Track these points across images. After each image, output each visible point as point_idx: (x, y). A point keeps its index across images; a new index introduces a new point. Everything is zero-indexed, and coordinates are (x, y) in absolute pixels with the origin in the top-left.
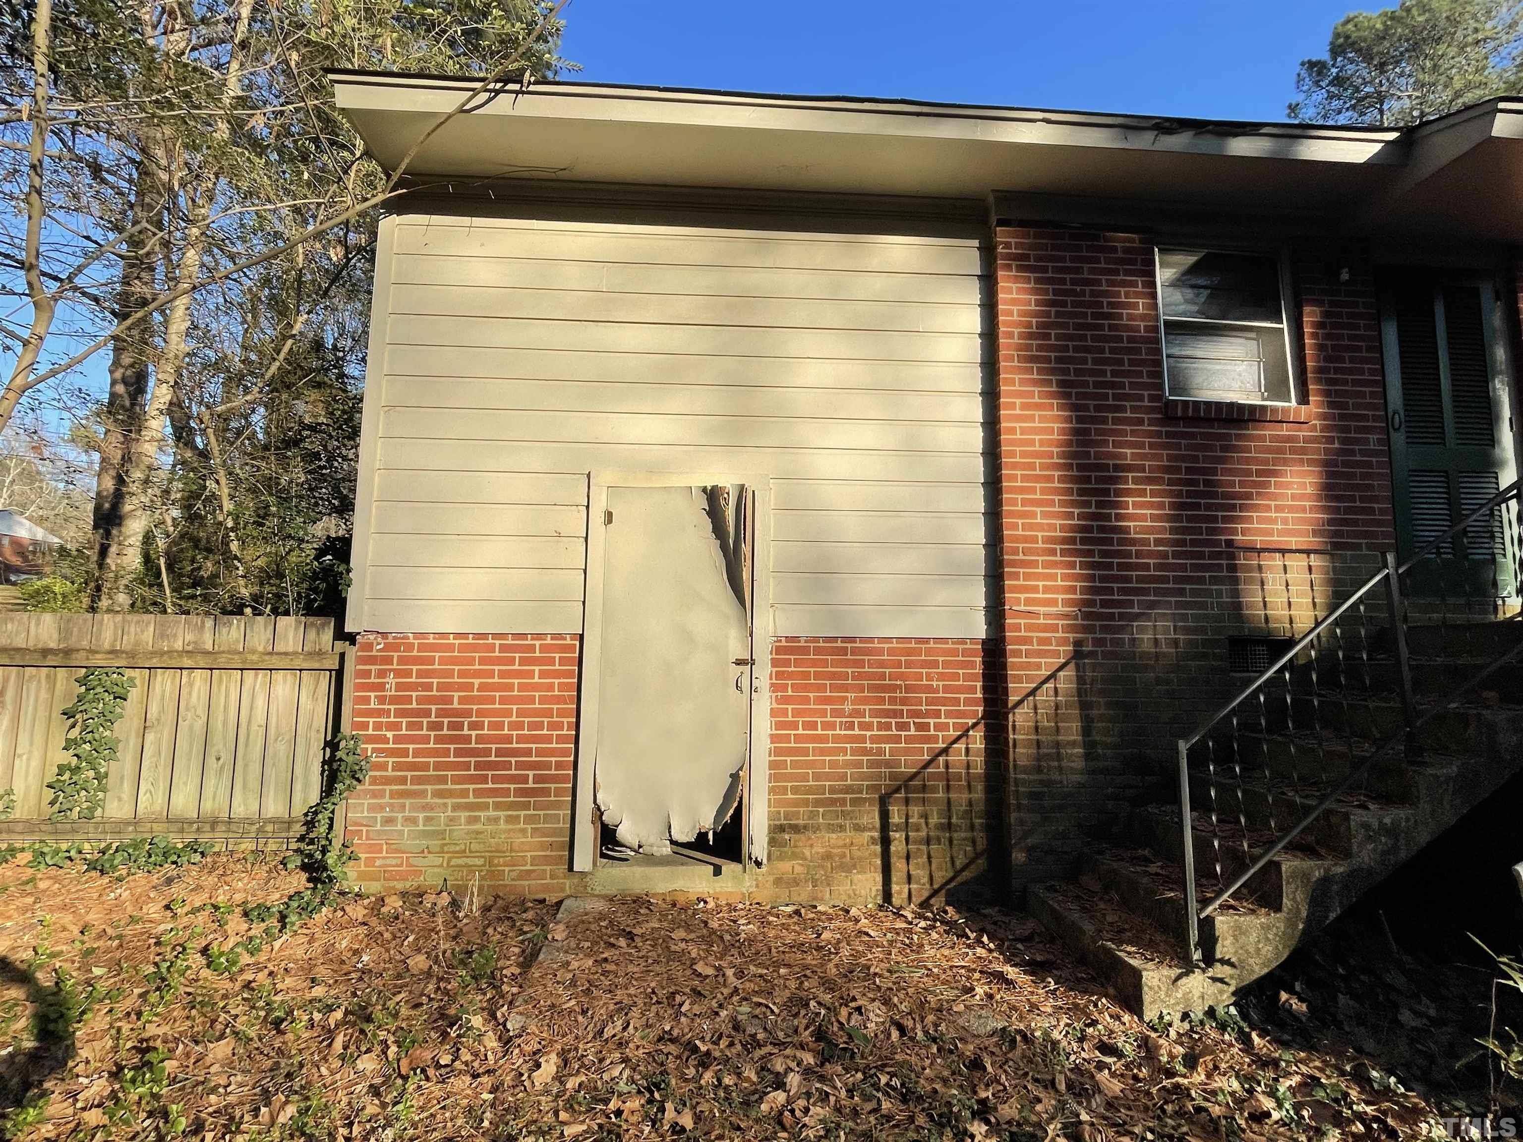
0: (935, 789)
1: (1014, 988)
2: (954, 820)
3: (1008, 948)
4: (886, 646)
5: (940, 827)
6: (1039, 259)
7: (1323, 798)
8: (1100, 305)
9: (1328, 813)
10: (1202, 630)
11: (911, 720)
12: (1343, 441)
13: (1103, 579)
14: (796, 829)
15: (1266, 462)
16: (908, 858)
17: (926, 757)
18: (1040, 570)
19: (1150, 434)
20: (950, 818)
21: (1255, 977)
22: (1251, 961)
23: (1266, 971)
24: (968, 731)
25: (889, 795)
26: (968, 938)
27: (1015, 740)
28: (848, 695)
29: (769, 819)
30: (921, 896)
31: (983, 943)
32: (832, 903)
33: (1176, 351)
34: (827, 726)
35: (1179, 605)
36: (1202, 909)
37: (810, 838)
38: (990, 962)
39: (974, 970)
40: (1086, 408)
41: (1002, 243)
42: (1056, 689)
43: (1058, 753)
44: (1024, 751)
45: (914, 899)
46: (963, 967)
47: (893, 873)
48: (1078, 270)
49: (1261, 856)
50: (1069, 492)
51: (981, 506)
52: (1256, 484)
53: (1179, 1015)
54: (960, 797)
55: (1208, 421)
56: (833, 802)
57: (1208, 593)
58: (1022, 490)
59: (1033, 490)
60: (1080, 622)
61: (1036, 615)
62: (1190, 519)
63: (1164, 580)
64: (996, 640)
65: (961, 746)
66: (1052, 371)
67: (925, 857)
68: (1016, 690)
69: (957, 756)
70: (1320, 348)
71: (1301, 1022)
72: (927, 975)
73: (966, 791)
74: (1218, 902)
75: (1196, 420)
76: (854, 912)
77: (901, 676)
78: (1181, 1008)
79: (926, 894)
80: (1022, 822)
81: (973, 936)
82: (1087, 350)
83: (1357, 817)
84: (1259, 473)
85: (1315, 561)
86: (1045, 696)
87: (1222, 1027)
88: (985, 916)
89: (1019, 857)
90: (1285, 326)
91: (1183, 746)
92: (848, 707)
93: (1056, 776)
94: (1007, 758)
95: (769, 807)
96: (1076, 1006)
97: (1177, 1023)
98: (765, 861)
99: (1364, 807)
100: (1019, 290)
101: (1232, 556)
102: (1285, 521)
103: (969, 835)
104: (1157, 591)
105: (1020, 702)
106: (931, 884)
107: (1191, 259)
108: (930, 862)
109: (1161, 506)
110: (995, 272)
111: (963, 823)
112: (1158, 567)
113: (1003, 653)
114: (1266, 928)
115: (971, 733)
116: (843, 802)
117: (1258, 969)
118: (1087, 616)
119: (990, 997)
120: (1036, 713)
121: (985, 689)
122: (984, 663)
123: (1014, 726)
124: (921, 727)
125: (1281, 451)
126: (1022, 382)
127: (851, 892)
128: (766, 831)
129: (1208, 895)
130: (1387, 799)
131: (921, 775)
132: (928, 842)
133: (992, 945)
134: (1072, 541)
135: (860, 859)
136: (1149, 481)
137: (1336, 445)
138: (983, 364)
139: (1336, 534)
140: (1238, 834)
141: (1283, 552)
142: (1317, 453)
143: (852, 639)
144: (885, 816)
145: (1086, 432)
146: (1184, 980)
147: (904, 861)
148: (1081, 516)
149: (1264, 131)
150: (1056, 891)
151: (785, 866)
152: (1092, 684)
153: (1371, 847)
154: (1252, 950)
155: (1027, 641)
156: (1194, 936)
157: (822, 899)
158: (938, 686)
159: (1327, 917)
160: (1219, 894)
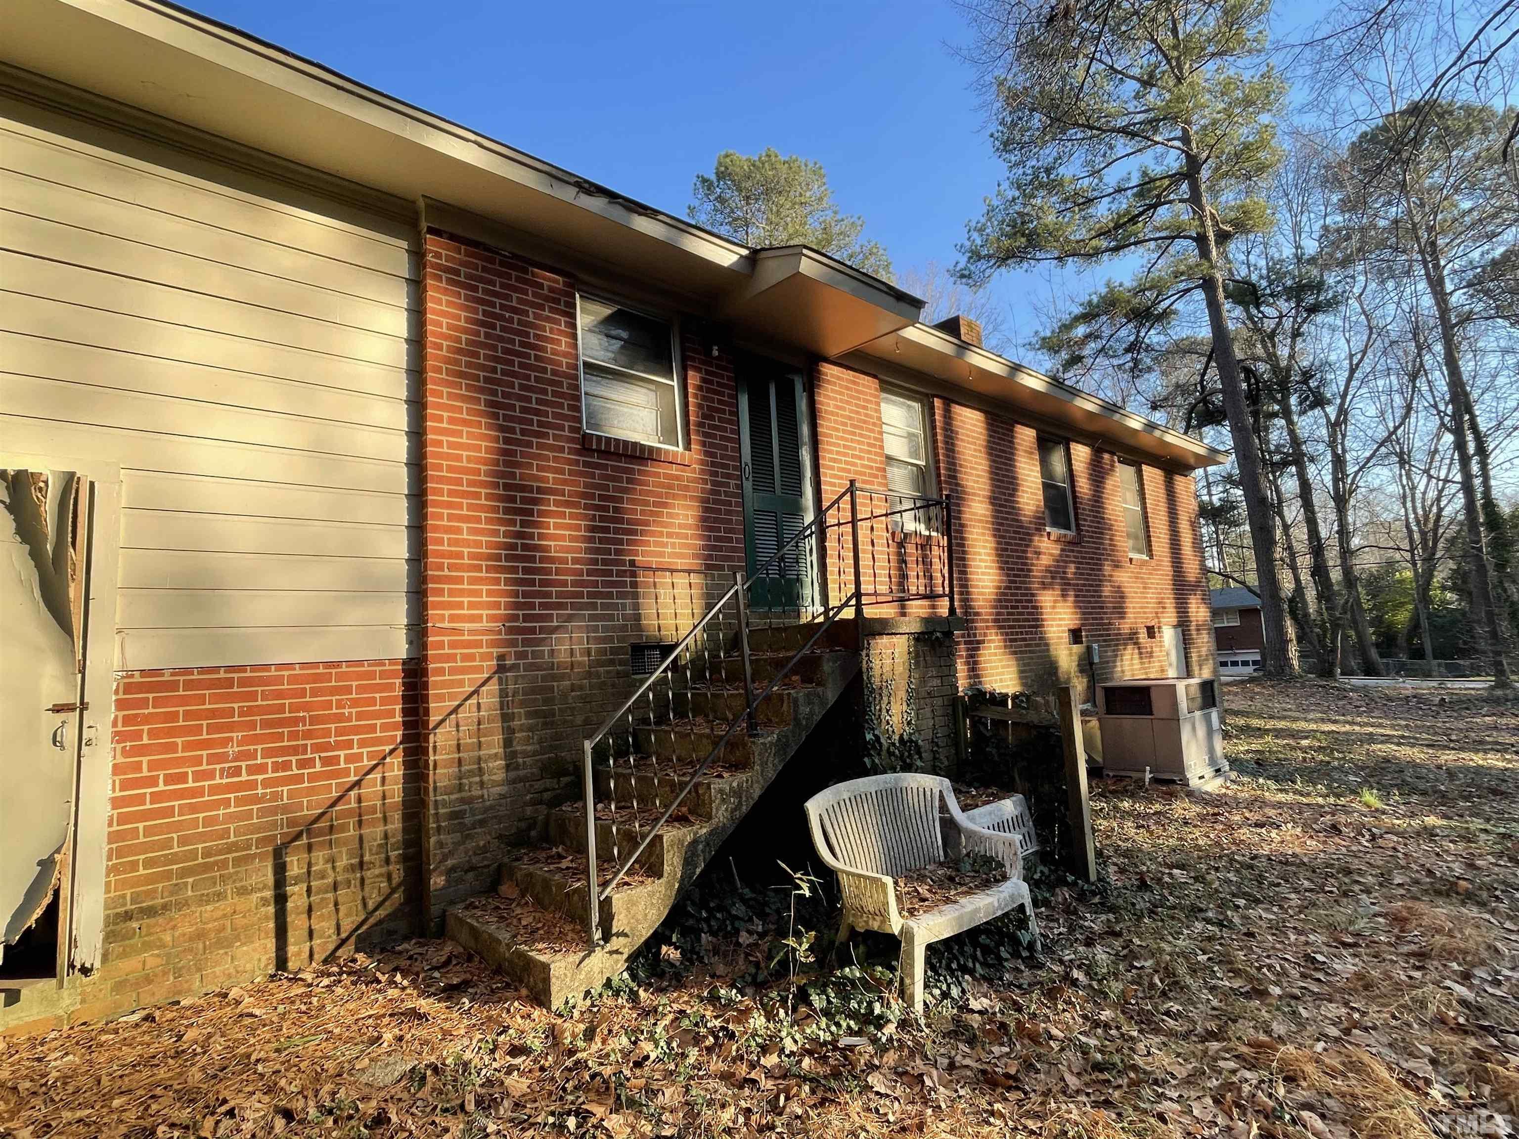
0: (344, 828)
1: (427, 1020)
2: (367, 858)
3: (424, 980)
4: (286, 673)
5: (352, 868)
6: (468, 276)
7: (693, 775)
8: (527, 335)
9: (697, 786)
10: (610, 639)
11: (317, 756)
12: (714, 484)
13: (525, 595)
14: (150, 912)
15: (660, 495)
16: (310, 910)
17: (335, 794)
18: (465, 586)
19: (569, 462)
20: (362, 856)
21: (643, 939)
22: (640, 926)
23: (651, 931)
24: (384, 758)
25: (286, 845)
26: (379, 982)
27: (435, 762)
28: (234, 735)
29: (106, 908)
30: (324, 950)
31: (395, 982)
32: (204, 991)
33: (591, 390)
34: (199, 776)
35: (592, 618)
36: (602, 893)
37: (171, 919)
38: (403, 1001)
39: (384, 1016)
40: (512, 430)
41: (432, 251)
42: (479, 704)
43: (480, 769)
44: (446, 771)
45: (316, 956)
46: (370, 1017)
47: (290, 934)
48: (507, 297)
49: (650, 831)
50: (495, 510)
51: (404, 518)
52: (652, 513)
53: (582, 995)
54: (374, 833)
55: (617, 456)
56: (207, 867)
57: (615, 607)
58: (449, 505)
59: (460, 506)
60: (504, 637)
61: (460, 632)
62: (601, 541)
63: (580, 595)
64: (419, 659)
65: (376, 775)
66: (481, 390)
67: (331, 905)
68: (437, 709)
69: (372, 789)
70: (700, 406)
71: (676, 967)
72: (327, 1040)
73: (382, 824)
74: (615, 882)
75: (606, 454)
76: (234, 993)
77: (306, 707)
78: (584, 989)
79: (331, 947)
80: (441, 844)
81: (383, 978)
82: (514, 374)
83: (717, 785)
84: (655, 504)
85: (695, 579)
86: (468, 713)
87: (617, 993)
88: (400, 953)
89: (437, 881)
90: (675, 384)
91: (588, 746)
92: (232, 750)
93: (476, 792)
94: (427, 782)
95: (107, 891)
96: (490, 1018)
97: (580, 1002)
98: (97, 965)
99: (720, 776)
100: (449, 304)
101: (634, 574)
102: (673, 545)
103: (384, 870)
104: (573, 606)
105: (442, 721)
106: (339, 934)
107: (606, 311)
108: (337, 911)
109: (578, 528)
110: (425, 278)
111: (378, 858)
112: (575, 583)
113: (424, 672)
114: (651, 895)
115: (388, 760)
116: (224, 864)
117: (645, 932)
118: (511, 630)
119: (400, 1039)
120: (458, 731)
121: (405, 712)
122: (404, 684)
123: (435, 747)
124: (326, 762)
125: (671, 487)
126: (450, 396)
127: (232, 970)
128: (101, 925)
129: (608, 877)
130: (736, 767)
131: (327, 816)
132: (335, 887)
133: (405, 983)
134: (498, 558)
135: (246, 928)
136: (568, 504)
137: (709, 486)
138: (409, 371)
139: (710, 557)
140: (632, 818)
141: (672, 571)
142: (697, 490)
143: (241, 668)
144: (280, 869)
145: (512, 453)
146: (587, 961)
147: (305, 916)
148: (506, 534)
149: (661, 217)
150: (476, 907)
151: (129, 966)
152: (513, 696)
153: (724, 807)
154: (640, 917)
155: (451, 658)
156: (595, 918)
157: (189, 990)
158: (350, 713)
159: (694, 873)
160: (616, 874)
